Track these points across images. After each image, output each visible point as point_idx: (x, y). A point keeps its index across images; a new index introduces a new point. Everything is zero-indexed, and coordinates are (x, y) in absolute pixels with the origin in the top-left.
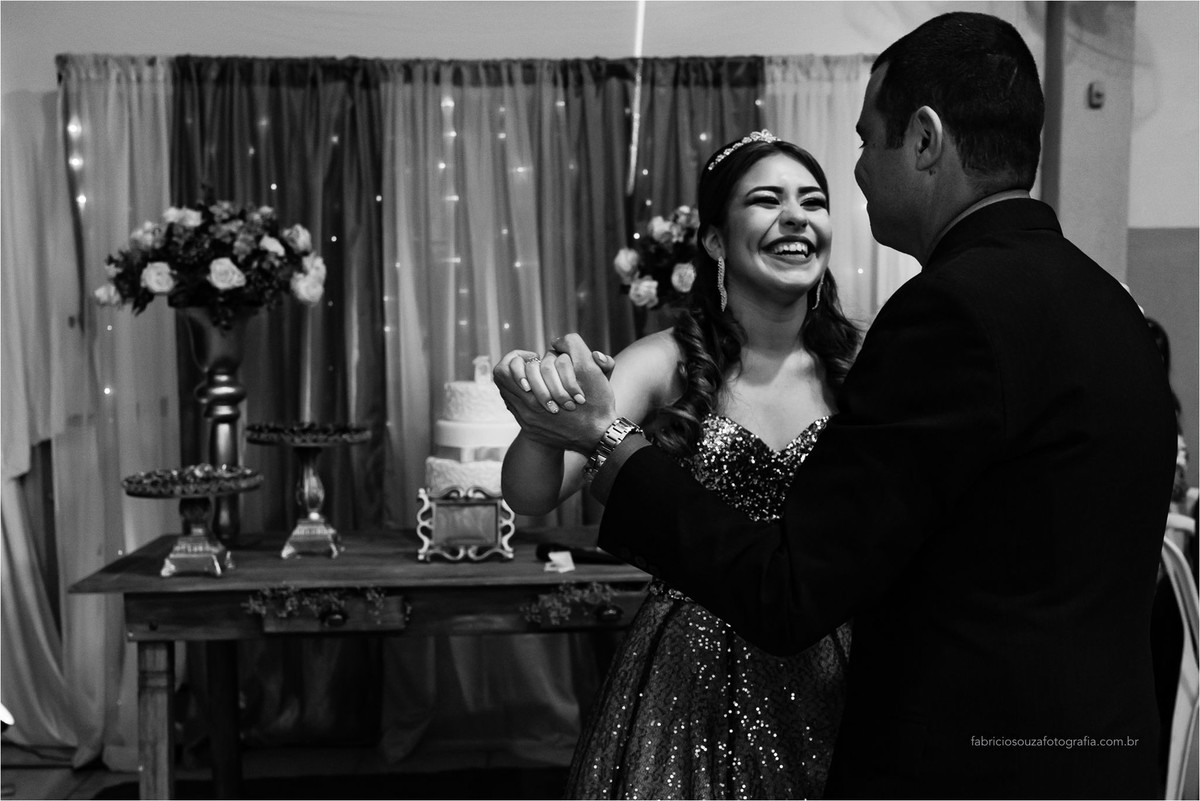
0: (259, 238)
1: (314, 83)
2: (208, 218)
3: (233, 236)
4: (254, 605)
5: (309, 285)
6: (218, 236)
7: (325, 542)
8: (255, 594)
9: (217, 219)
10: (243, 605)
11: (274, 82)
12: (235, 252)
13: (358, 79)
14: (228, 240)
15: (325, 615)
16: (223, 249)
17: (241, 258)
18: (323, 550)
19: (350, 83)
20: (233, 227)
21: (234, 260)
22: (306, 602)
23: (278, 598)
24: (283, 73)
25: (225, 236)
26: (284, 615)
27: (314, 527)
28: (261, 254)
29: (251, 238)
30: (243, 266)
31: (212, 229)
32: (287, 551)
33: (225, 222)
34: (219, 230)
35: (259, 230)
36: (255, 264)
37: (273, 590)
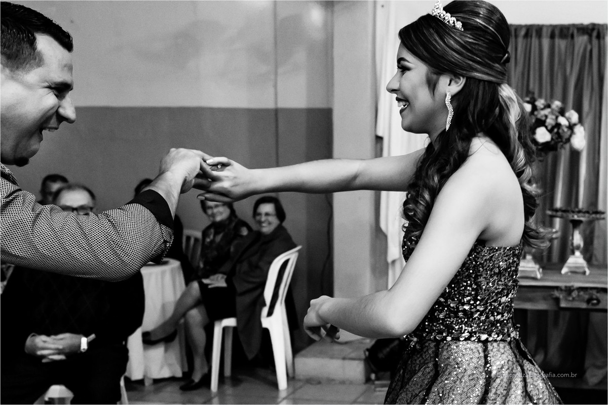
0: (557, 117)
1: (572, 36)
2: (535, 108)
3: (546, 117)
4: (556, 294)
5: (580, 140)
6: (539, 116)
7: (583, 267)
8: (557, 288)
9: (538, 108)
10: (552, 293)
11: (552, 36)
12: (547, 124)
13: (595, 34)
14: (543, 118)
15: (589, 301)
16: (541, 123)
17: (549, 127)
18: (581, 270)
19: (590, 36)
20: (547, 111)
21: (546, 127)
22: (582, 293)
23: (569, 290)
24: (557, 32)
25: (542, 116)
26: (571, 298)
27: (576, 260)
28: (558, 125)
29: (554, 117)
30: (550, 131)
31: (536, 113)
32: (564, 270)
33: (542, 109)
34: (539, 113)
35: (557, 114)
36: (556, 130)
37: (566, 287)
